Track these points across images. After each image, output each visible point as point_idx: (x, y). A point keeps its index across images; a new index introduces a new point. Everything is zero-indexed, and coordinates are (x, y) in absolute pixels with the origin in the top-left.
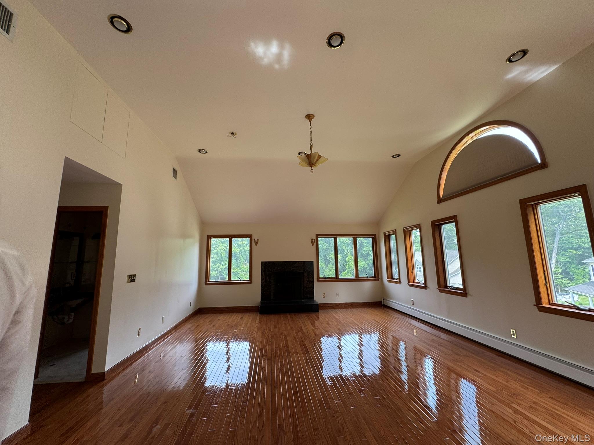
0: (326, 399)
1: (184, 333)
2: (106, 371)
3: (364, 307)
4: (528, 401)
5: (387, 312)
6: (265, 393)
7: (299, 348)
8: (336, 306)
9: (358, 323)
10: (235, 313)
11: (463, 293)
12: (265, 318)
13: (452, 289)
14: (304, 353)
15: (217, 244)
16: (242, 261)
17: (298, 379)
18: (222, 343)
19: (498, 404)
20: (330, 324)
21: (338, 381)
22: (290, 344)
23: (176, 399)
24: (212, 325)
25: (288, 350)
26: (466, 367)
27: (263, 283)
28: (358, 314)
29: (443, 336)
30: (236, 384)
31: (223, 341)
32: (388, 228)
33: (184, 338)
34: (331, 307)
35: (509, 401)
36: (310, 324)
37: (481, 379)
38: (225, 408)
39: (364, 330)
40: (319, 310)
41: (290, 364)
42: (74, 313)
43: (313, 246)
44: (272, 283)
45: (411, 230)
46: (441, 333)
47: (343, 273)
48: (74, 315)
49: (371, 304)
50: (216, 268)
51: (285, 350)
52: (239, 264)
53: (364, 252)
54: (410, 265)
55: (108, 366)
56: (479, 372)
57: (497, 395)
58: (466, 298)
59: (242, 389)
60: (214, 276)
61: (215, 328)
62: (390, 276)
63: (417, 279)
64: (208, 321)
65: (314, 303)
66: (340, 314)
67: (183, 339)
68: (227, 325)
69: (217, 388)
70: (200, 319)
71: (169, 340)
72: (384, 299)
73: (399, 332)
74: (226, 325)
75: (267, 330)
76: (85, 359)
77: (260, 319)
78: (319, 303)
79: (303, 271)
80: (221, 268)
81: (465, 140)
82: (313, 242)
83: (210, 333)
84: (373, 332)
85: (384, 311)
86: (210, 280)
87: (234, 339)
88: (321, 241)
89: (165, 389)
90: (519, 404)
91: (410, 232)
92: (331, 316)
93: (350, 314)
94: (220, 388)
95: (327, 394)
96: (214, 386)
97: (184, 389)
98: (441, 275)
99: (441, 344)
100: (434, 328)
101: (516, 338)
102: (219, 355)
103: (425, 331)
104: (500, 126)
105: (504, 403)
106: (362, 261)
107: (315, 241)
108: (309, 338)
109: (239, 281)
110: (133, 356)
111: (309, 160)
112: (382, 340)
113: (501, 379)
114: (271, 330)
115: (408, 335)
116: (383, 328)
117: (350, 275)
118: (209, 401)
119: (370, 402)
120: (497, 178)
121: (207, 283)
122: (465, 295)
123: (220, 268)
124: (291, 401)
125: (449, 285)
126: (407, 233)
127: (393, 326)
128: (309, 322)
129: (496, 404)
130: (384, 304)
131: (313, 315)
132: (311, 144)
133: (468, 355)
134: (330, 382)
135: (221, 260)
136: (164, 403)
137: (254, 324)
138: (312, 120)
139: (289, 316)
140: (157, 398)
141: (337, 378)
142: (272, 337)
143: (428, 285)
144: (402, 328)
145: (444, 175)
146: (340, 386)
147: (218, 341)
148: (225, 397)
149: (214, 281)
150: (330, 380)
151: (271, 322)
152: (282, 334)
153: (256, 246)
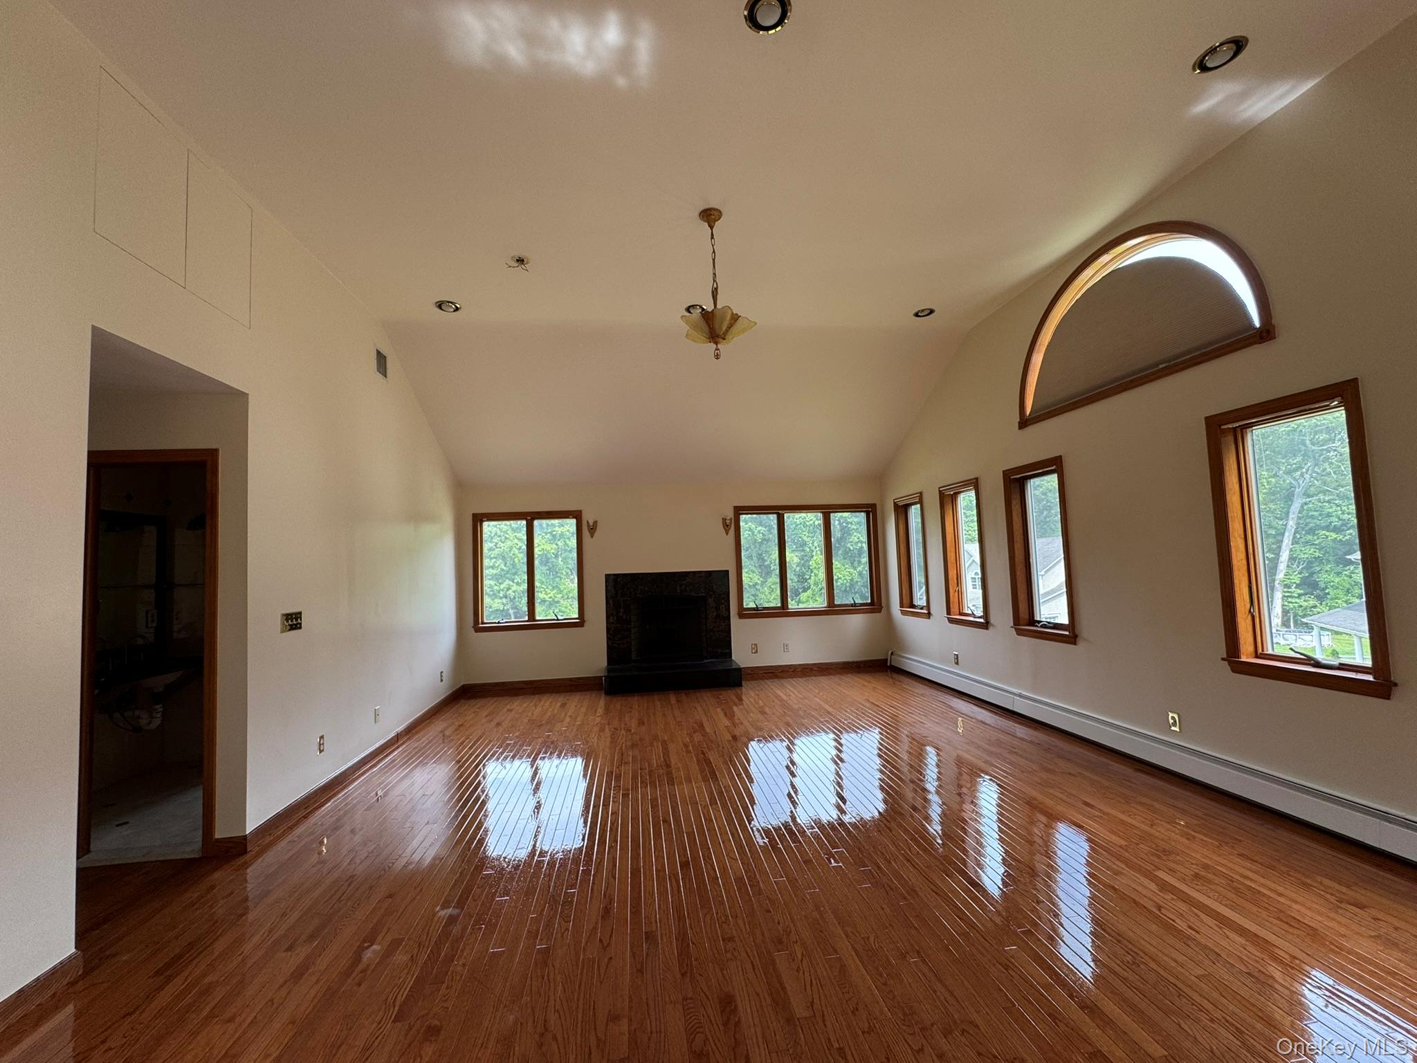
0: (753, 876)
1: (429, 742)
2: (247, 833)
3: (847, 673)
4: (1192, 864)
5: (899, 683)
6: (616, 869)
7: (694, 768)
8: (782, 671)
9: (830, 709)
10: (548, 695)
11: (1069, 635)
12: (618, 703)
13: (1044, 626)
14: (705, 779)
15: (502, 534)
16: (565, 573)
17: (691, 835)
18: (517, 762)
19: (1127, 873)
20: (768, 712)
21: (782, 837)
22: (674, 760)
23: (415, 888)
24: (493, 724)
25: (669, 774)
26: (1064, 798)
27: (612, 623)
28: (832, 689)
29: (1021, 731)
30: (550, 852)
31: (521, 758)
32: (901, 490)
33: (429, 754)
34: (770, 675)
35: (1152, 866)
36: (721, 715)
37: (1095, 821)
38: (526, 902)
39: (844, 723)
40: (743, 683)
41: (674, 804)
42: (161, 705)
43: (727, 534)
44: (632, 623)
45: (957, 494)
46: (1016, 725)
47: (804, 596)
48: (161, 709)
49: (862, 665)
50: (503, 590)
51: (663, 774)
52: (557, 579)
53: (852, 545)
54: (952, 573)
55: (252, 823)
56: (1092, 807)
57: (1127, 854)
58: (1073, 646)
59: (564, 862)
60: (497, 610)
61: (501, 729)
62: (906, 601)
63: (968, 607)
64: (485, 714)
65: (732, 666)
66: (792, 689)
67: (427, 756)
68: (529, 721)
69: (507, 860)
70: (467, 709)
71: (394, 761)
72: (892, 654)
73: (923, 727)
74: (526, 721)
75: (621, 729)
76: (198, 809)
77: (605, 706)
78: (742, 666)
79: (703, 594)
80: (514, 592)
81: (1088, 272)
82: (726, 527)
83: (490, 741)
84: (864, 727)
85: (891, 680)
86: (485, 621)
87: (546, 753)
88: (748, 523)
89: (389, 868)
90: (1172, 871)
91: (954, 498)
92: (770, 695)
93: (814, 689)
94: (514, 860)
95: (755, 867)
96: (501, 856)
97: (432, 865)
98: (1022, 596)
99: (1015, 750)
100: (1001, 716)
101: (1178, 730)
102: (511, 788)
103: (982, 722)
104: (1171, 236)
105: (1139, 870)
106: (847, 566)
107: (731, 524)
108: (719, 746)
109: (554, 620)
110: (313, 798)
111: (709, 327)
112: (886, 748)
113: (1137, 821)
114: (632, 731)
115: (943, 733)
116: (888, 719)
117: (817, 599)
118: (490, 888)
119: (849, 878)
120: (1158, 366)
121: (478, 628)
122: (1073, 640)
123: (511, 591)
124: (674, 883)
125: (1038, 619)
126: (947, 499)
127: (910, 713)
128: (719, 710)
129: (1122, 873)
130: (892, 664)
131: (730, 694)
132: (715, 286)
133: (1073, 772)
134: (763, 838)
135: (514, 571)
136: (387, 897)
137: (592, 717)
138: (716, 223)
139: (673, 698)
140: (371, 888)
141: (777, 829)
142: (634, 746)
143: (992, 620)
144: (929, 717)
145: (1038, 359)
146: (786, 848)
147: (509, 758)
148: (525, 879)
149: (495, 623)
150: (762, 836)
151: (630, 712)
152: (656, 738)
153: (592, 537)
